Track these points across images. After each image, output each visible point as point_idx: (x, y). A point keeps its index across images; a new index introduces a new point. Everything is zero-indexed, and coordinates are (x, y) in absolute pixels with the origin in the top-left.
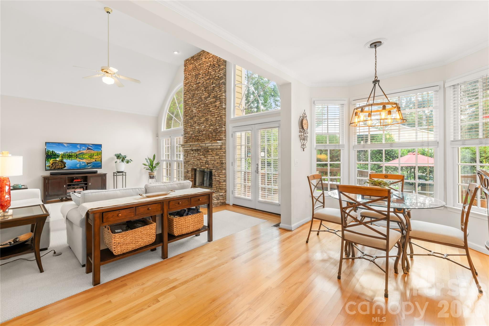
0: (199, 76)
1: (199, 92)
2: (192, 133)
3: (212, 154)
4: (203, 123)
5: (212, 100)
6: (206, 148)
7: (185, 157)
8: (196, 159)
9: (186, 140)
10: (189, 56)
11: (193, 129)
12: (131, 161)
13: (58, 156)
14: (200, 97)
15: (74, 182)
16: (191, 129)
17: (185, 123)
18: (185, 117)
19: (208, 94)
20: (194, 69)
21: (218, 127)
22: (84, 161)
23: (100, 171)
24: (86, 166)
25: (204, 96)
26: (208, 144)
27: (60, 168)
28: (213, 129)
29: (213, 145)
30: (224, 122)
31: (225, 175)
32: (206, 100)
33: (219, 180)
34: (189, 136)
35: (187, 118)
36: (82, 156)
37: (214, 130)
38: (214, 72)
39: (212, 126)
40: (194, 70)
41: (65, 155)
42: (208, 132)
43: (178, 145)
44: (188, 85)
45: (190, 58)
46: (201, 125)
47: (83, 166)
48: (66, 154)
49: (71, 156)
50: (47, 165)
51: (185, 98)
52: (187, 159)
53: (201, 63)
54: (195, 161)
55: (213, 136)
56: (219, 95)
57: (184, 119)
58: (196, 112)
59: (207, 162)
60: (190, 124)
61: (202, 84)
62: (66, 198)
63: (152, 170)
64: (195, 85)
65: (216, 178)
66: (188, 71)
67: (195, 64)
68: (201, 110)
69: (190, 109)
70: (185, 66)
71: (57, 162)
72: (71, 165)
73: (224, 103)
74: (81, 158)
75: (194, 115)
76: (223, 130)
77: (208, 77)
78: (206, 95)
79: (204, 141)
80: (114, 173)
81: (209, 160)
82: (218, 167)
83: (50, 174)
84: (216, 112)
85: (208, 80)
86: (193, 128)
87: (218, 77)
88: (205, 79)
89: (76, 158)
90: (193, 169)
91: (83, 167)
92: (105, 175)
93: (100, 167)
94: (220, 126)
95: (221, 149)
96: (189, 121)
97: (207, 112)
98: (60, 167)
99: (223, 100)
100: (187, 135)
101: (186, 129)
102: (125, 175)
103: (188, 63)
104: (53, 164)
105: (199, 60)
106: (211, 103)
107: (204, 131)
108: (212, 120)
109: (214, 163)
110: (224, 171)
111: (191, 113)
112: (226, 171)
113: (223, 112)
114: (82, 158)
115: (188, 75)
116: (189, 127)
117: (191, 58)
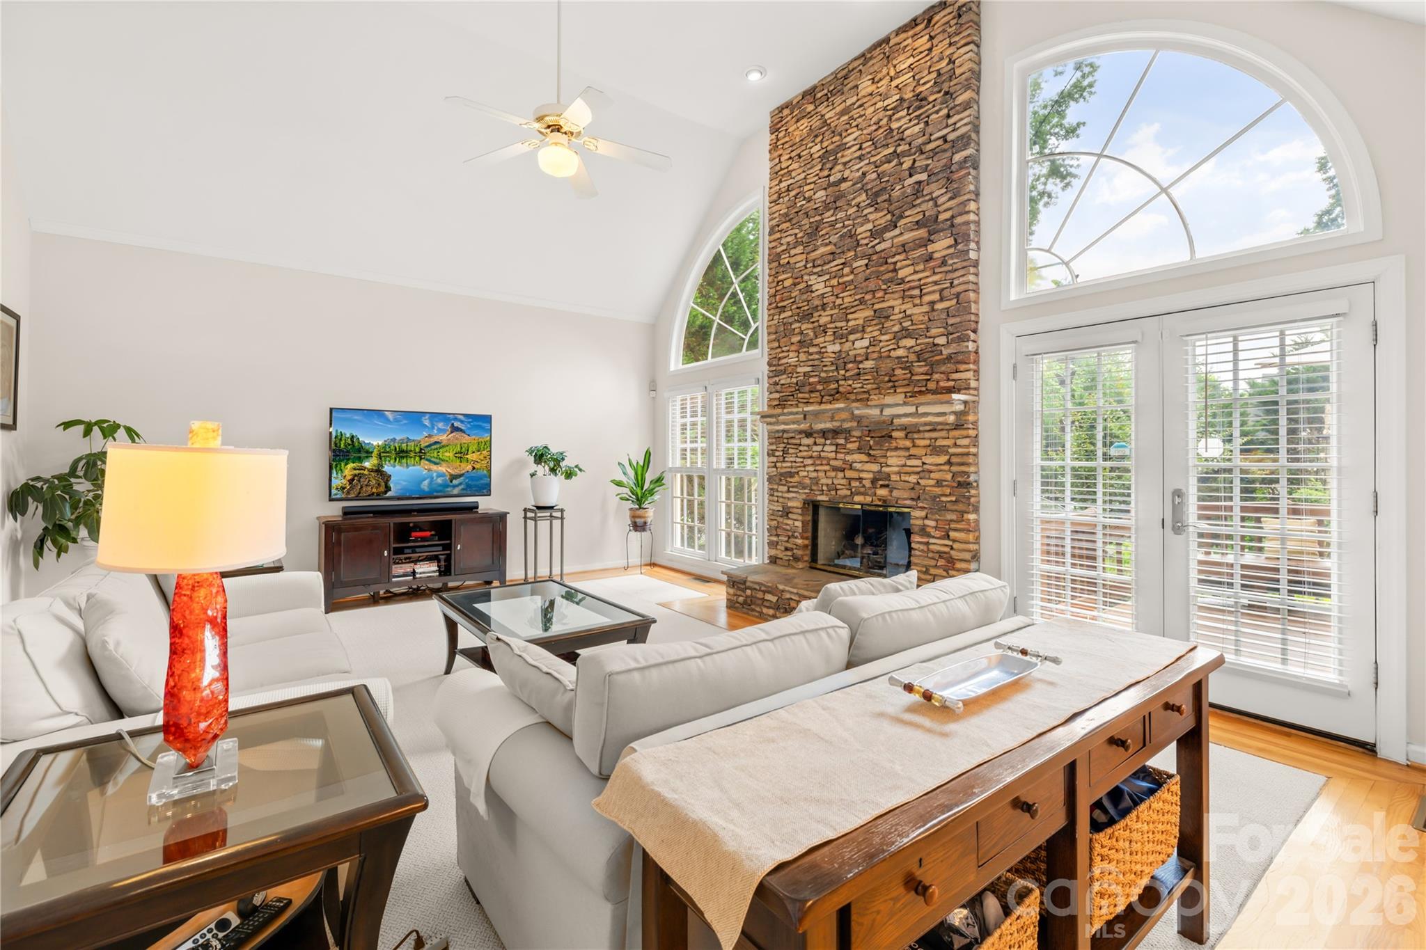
0: (840, 155)
1: (841, 215)
2: (809, 369)
3: (908, 449)
4: (863, 331)
5: (908, 236)
6: (884, 422)
7: (774, 459)
8: (827, 468)
9: (777, 395)
10: (792, 91)
11: (811, 354)
12: (580, 470)
13: (369, 454)
14: (850, 231)
15: (413, 541)
16: (803, 357)
17: (773, 337)
18: (773, 315)
19: (889, 217)
20: (814, 134)
21: (942, 341)
22: (442, 469)
23: (486, 504)
24: (448, 486)
25: (870, 226)
26: (896, 408)
27: (373, 494)
28: (918, 348)
29: (922, 410)
30: (973, 318)
31: (977, 534)
32: (877, 241)
33: (947, 549)
34: (794, 380)
35: (782, 316)
36: (436, 452)
37: (919, 356)
38: (922, 125)
39: (909, 336)
40: (816, 136)
41: (388, 450)
42: (888, 361)
43: (752, 413)
44: (786, 199)
45: (796, 97)
46: (852, 337)
47: (440, 485)
48: (392, 447)
49: (407, 452)
50: (337, 482)
51: (773, 244)
52: (782, 467)
53: (854, 104)
54: (821, 474)
55: (914, 378)
56: (945, 211)
57: (771, 323)
58: (829, 289)
59: (880, 479)
60: (795, 339)
61: (854, 185)
62: (388, 591)
63: (639, 501)
64: (821, 193)
65: (932, 541)
66: (786, 146)
67: (823, 113)
68: (852, 280)
69: (795, 285)
70: (775, 129)
71: (366, 472)
72: (404, 483)
73: (973, 241)
74: (432, 459)
75: (817, 302)
76: (970, 349)
77: (891, 150)
78: (877, 223)
79: (866, 396)
80: (526, 510)
81: (896, 469)
82: (944, 499)
83: (341, 514)
84: (930, 280)
85: (889, 162)
86: (812, 350)
87: (940, 142)
88: (873, 159)
89: (421, 459)
90: (808, 504)
91: (440, 488)
92: (502, 517)
93: (485, 490)
94: (950, 337)
95: (958, 426)
96: (793, 327)
97: (884, 287)
98: (374, 490)
99: (972, 227)
100: (784, 379)
101: (780, 359)
102: (562, 518)
103: (787, 116)
104: (353, 480)
105: (843, 93)
106: (904, 248)
107: (867, 359)
108: (908, 313)
109: (922, 482)
110: (972, 517)
111: (805, 297)
112: (978, 515)
113: (972, 278)
114: (437, 461)
115: (790, 162)
116: (793, 348)
117: (801, 97)
